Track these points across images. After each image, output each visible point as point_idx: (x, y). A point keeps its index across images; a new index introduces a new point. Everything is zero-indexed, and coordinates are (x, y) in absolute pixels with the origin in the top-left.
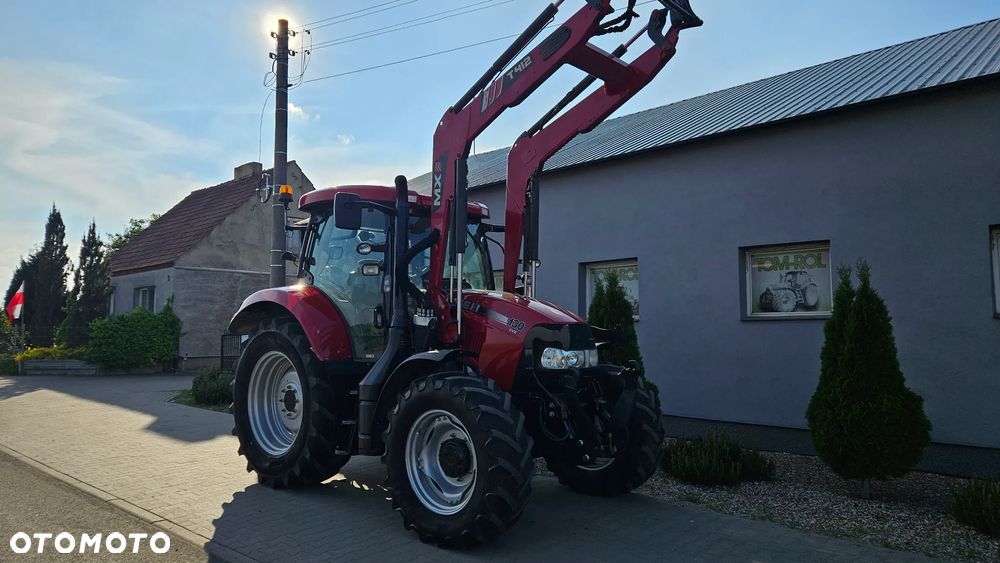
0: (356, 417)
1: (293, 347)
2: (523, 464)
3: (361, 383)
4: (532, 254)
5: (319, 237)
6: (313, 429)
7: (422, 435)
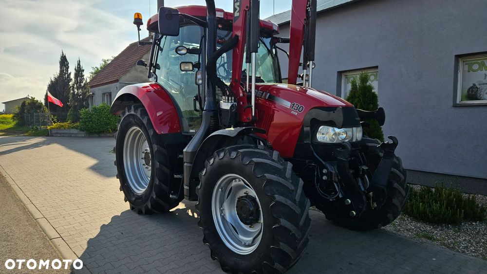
0: (182, 172)
1: (143, 123)
2: (301, 223)
3: (185, 150)
4: (310, 56)
5: (162, 50)
6: (157, 180)
7: (224, 191)
